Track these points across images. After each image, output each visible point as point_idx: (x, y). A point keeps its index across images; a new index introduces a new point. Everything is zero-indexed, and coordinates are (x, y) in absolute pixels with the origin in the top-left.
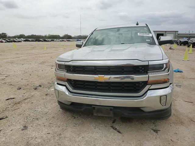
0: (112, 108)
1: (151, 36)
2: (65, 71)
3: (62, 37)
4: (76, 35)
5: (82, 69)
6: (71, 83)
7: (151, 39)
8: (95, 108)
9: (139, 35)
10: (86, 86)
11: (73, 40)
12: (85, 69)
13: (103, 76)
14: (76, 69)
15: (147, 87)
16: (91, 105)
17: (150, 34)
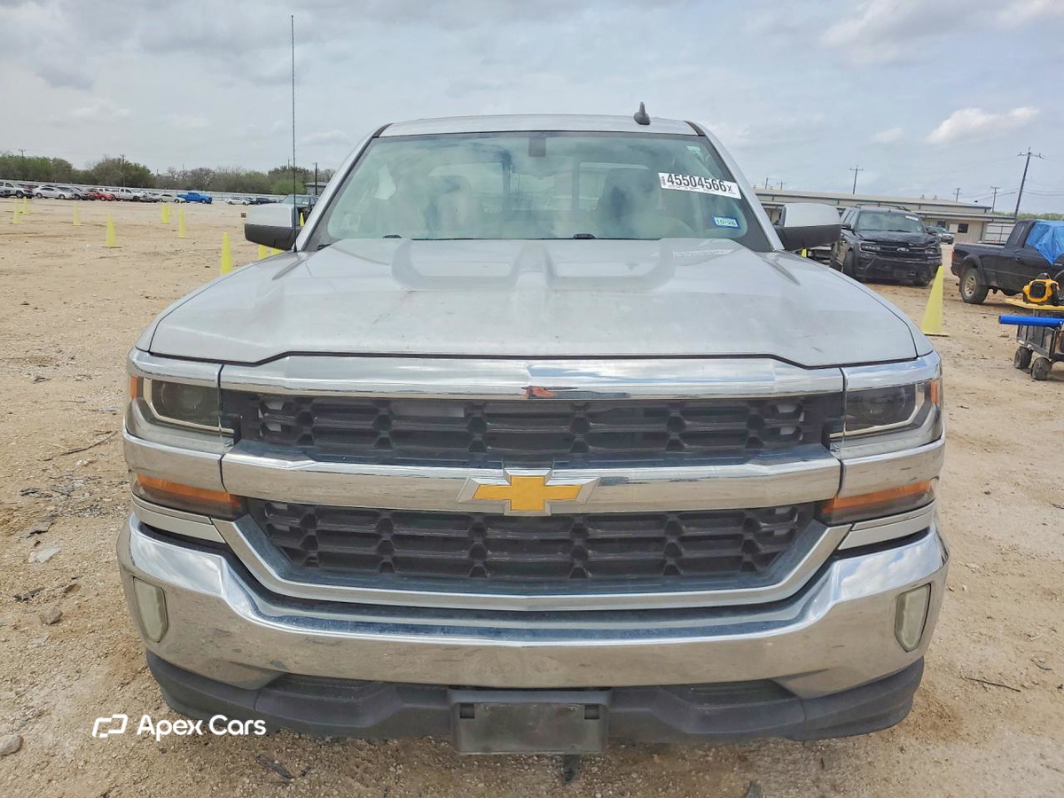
0: (601, 699)
1: (738, 196)
2: (216, 434)
3: (86, 174)
4: (179, 169)
5: (367, 425)
6: (271, 531)
7: (740, 213)
8: (478, 711)
9: (667, 186)
10: (399, 552)
11: (160, 193)
12: (398, 425)
13: (544, 472)
14: (319, 422)
15: (827, 538)
16: (441, 692)
17: (726, 183)
